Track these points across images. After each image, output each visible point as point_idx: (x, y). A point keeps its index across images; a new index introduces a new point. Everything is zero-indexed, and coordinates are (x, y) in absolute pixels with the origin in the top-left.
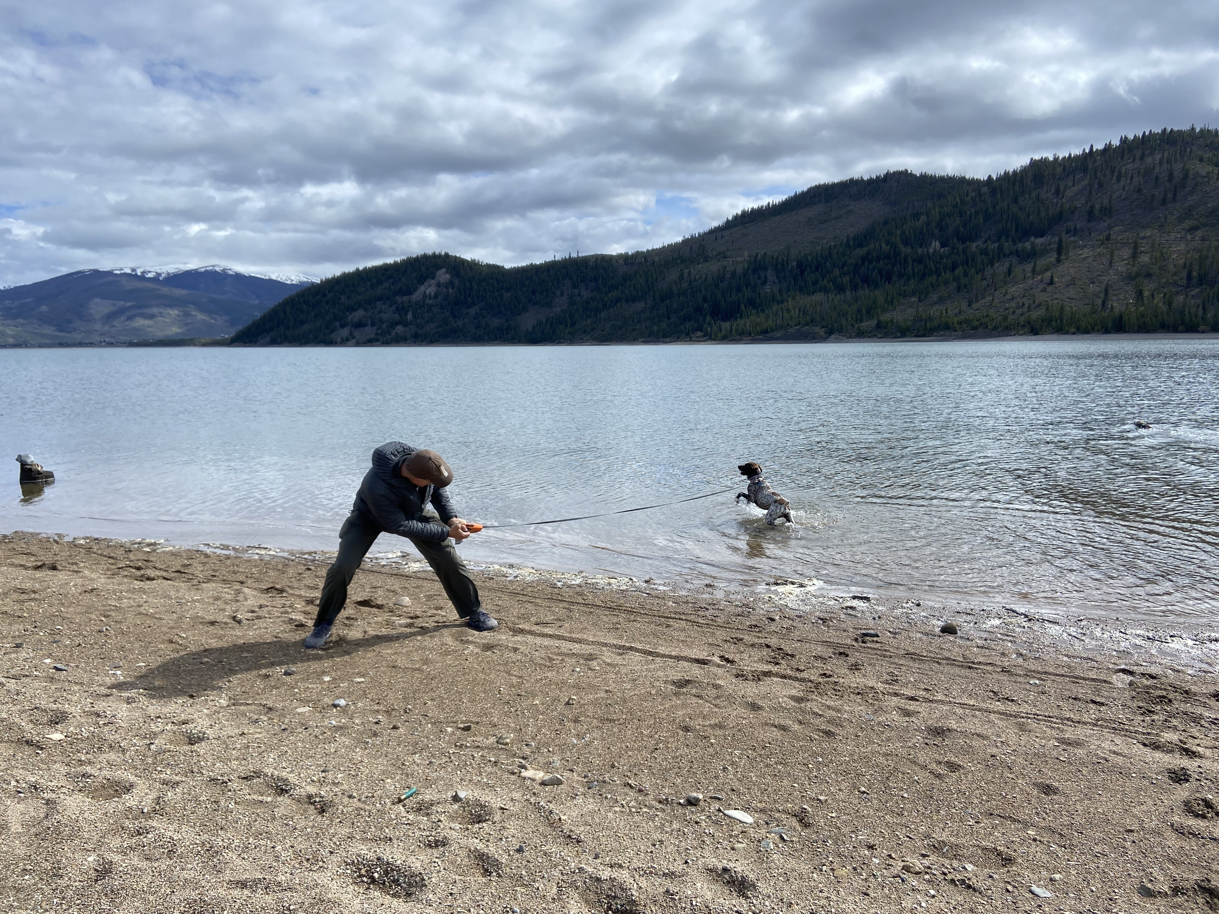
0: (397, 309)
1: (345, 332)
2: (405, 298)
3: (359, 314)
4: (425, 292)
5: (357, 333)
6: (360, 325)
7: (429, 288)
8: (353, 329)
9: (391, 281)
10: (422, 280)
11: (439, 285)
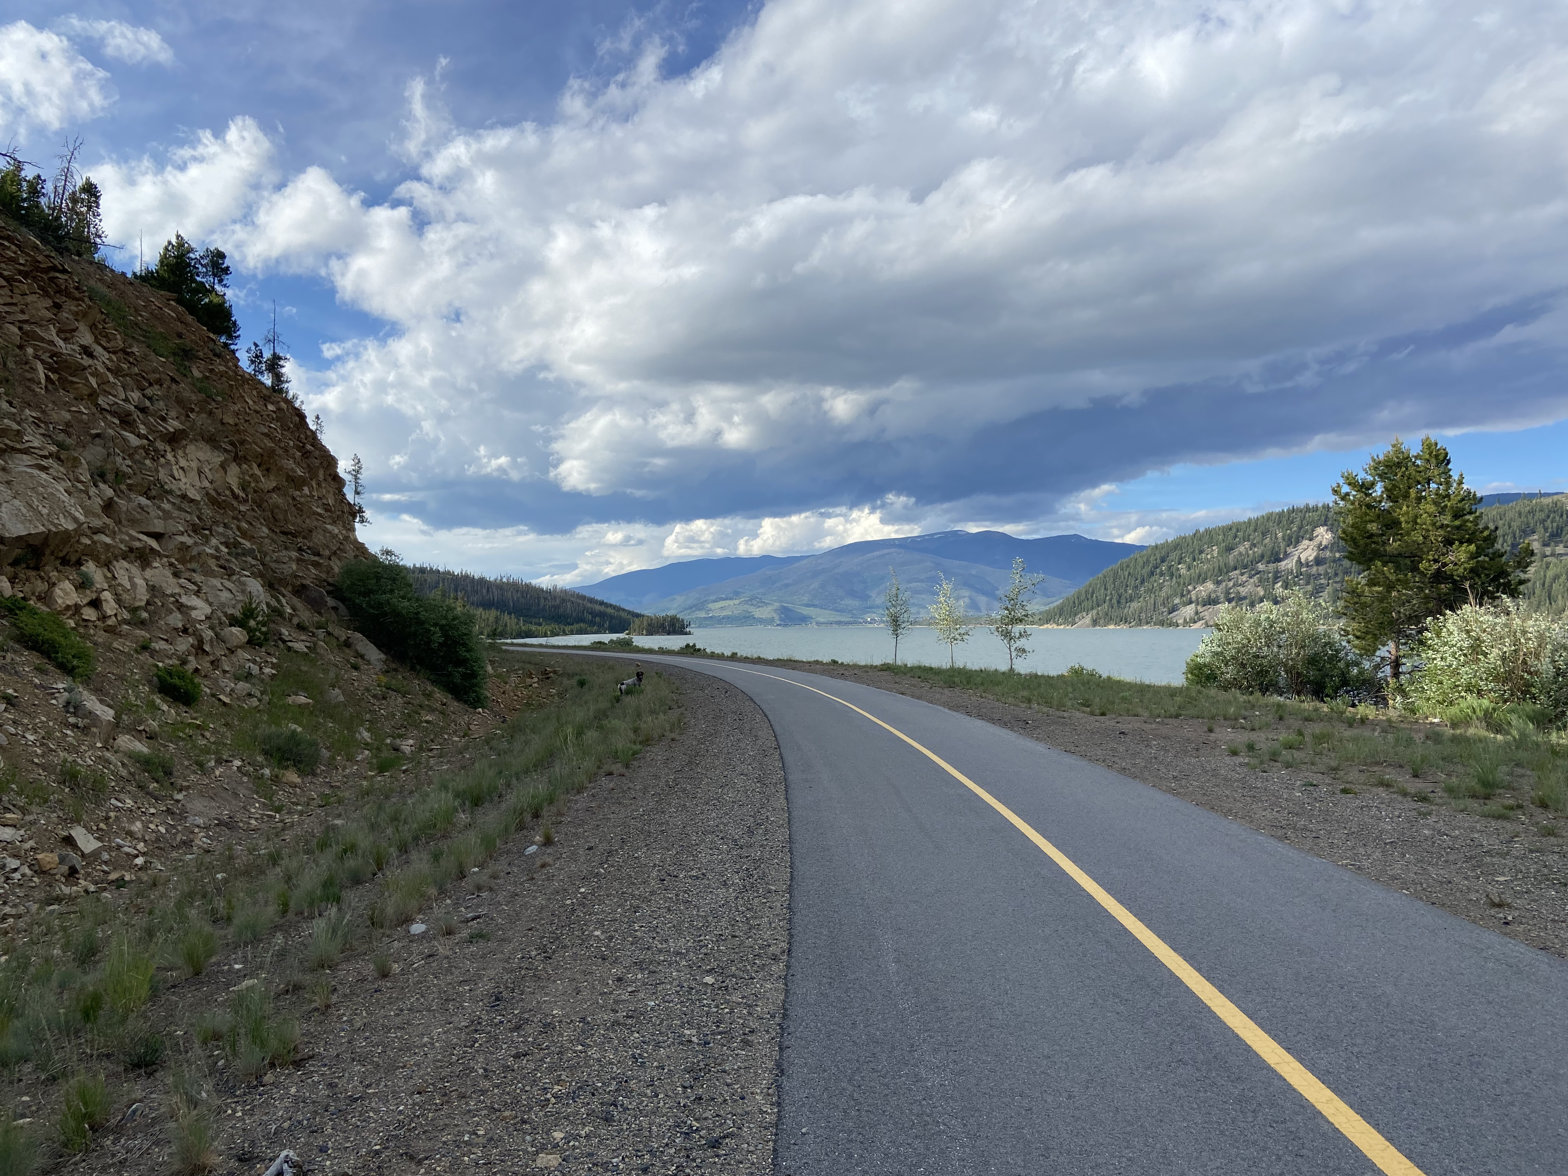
0: (1260, 581)
1: (1188, 611)
2: (1272, 566)
3: (1207, 588)
4: (1299, 558)
5: (1207, 612)
6: (1211, 601)
7: (1307, 551)
8: (1200, 609)
9: (1247, 544)
10: (1294, 540)
11: (1321, 548)
